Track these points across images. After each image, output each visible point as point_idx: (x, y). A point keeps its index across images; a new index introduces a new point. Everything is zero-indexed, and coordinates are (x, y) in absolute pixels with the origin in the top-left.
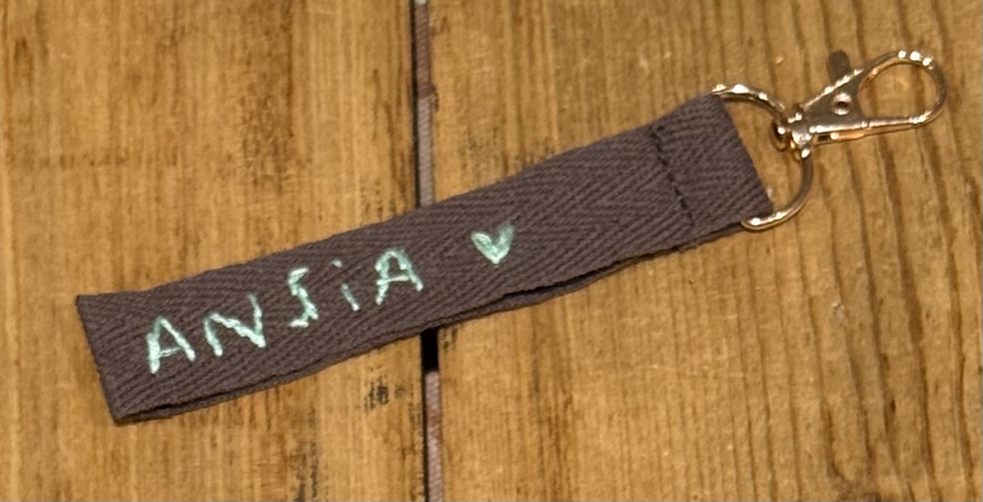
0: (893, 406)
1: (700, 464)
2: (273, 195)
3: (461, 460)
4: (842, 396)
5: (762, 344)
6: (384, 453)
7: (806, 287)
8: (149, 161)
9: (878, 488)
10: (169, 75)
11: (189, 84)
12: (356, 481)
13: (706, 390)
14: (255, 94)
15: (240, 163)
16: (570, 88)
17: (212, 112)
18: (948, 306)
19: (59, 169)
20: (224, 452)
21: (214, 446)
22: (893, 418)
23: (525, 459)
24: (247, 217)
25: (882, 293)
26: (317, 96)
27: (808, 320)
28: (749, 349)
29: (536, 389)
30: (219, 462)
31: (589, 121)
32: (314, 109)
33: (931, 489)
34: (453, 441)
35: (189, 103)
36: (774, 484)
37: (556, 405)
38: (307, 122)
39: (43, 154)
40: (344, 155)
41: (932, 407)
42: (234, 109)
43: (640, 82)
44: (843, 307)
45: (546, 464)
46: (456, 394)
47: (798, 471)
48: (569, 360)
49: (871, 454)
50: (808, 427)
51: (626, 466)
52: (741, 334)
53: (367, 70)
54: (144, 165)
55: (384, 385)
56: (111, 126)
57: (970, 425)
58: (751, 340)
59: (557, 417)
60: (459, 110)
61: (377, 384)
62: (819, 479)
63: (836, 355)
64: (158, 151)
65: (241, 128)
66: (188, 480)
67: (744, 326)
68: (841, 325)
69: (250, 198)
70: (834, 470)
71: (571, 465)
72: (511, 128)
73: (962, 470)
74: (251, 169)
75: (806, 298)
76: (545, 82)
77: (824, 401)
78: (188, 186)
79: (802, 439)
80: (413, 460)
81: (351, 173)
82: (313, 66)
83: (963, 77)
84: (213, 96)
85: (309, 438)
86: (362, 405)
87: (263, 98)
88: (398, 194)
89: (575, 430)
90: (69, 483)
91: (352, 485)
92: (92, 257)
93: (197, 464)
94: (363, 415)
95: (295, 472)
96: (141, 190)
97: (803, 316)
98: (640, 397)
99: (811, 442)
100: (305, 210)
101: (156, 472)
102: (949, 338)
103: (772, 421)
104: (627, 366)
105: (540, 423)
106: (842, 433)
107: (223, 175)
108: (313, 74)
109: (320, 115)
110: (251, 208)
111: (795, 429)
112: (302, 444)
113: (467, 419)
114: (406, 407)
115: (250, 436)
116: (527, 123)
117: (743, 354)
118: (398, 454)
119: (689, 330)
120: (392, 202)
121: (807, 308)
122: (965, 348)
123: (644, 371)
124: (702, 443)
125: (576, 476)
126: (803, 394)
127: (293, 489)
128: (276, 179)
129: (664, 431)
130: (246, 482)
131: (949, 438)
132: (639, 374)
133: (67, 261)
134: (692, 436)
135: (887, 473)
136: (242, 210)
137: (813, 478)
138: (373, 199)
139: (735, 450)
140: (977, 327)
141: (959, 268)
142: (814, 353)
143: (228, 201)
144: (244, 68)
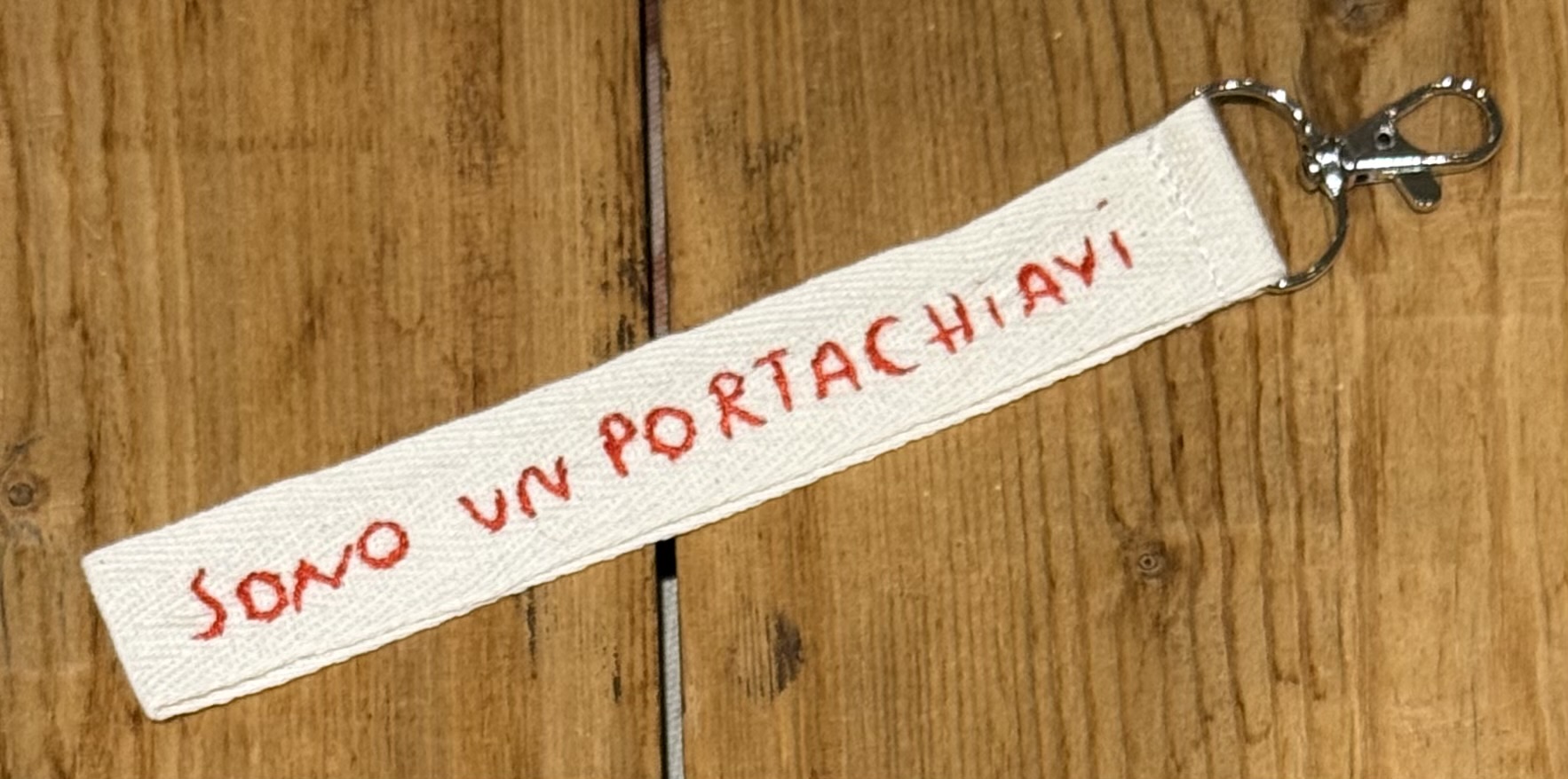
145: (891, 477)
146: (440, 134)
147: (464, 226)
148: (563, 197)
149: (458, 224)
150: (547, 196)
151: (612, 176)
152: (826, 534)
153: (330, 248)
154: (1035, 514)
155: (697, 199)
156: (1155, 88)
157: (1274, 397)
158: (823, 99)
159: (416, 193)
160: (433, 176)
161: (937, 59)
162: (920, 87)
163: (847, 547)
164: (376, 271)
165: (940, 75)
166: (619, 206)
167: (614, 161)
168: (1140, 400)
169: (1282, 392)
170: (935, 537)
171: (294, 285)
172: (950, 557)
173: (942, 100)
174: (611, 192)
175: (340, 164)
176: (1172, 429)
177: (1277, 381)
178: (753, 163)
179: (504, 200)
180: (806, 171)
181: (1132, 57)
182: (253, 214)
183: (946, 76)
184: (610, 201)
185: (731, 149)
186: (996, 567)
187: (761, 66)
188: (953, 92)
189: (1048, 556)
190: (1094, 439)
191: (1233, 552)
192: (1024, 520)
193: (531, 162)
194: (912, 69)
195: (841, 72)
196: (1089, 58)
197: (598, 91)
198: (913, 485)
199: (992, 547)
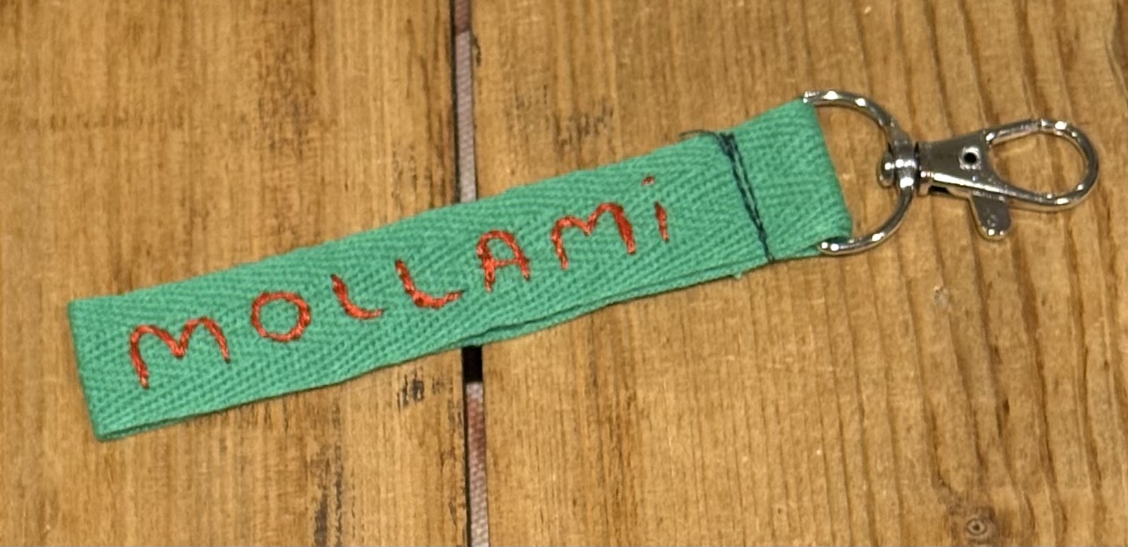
0: (1006, 407)
1: (784, 471)
2: (293, 161)
3: (508, 467)
4: (948, 394)
5: (854, 332)
6: (420, 459)
7: (902, 268)
8: (152, 123)
9: (990, 500)
10: (176, 26)
11: (198, 37)
12: (387, 491)
13: (789, 385)
14: (272, 46)
15: (255, 124)
16: (630, 40)
17: (223, 67)
18: (1066, 291)
19: (49, 131)
20: (235, 456)
21: (223, 449)
22: (1006, 420)
23: (583, 465)
24: (264, 186)
25: (990, 275)
26: (343, 50)
27: (906, 306)
28: (839, 339)
29: (594, 383)
30: (229, 469)
31: (653, 78)
32: (340, 63)
33: (1053, 503)
34: (498, 444)
35: (197, 55)
36: (870, 496)
37: (618, 404)
38: (332, 79)
39: (31, 114)
40: (374, 116)
41: (1051, 407)
42: (248, 65)
43: (710, 34)
44: (945, 291)
45: (607, 472)
46: (502, 389)
47: (897, 479)
48: (632, 350)
49: (982, 461)
50: (909, 430)
51: (698, 474)
52: (828, 320)
53: (399, 20)
54: (145, 126)
55: (419, 378)
56: (109, 82)
57: (1096, 428)
58: (842, 329)
59: (618, 417)
60: (503, 65)
61: (411, 378)
62: (923, 490)
63: (939, 347)
64: (162, 110)
65: (256, 85)
66: (193, 488)
67: (832, 312)
68: (945, 312)
69: (267, 165)
70: (940, 480)
71: (636, 473)
72: (564, 86)
73: (1088, 480)
74: (268, 131)
75: (904, 280)
76: (602, 34)
77: (926, 400)
78: (196, 150)
79: (902, 444)
80: (454, 466)
81: (381, 137)
82: (338, 16)
83: (1077, 29)
84: (224, 50)
85: (331, 441)
86: (395, 402)
87: (282, 50)
88: (435, 160)
89: (640, 432)
90: (56, 493)
91: (383, 495)
92: (85, 232)
93: (204, 470)
94: (396, 414)
95: (316, 480)
96: (142, 155)
97: (901, 301)
98: (715, 395)
99: (912, 447)
100: (327, 179)
101: (157, 479)
102: (1069, 328)
103: (866, 422)
104: (698, 358)
105: (599, 423)
106: (948, 436)
107: (236, 139)
108: (339, 25)
109: (346, 71)
110: (267, 175)
111: (894, 432)
112: (324, 448)
113: (516, 419)
114: (445, 404)
115: (265, 439)
116: (581, 80)
117: (832, 344)
118: (436, 459)
119: (769, 316)
120: (428, 169)
121: (905, 291)
122: (1088, 339)
123: (719, 363)
124: (786, 448)
125: (642, 486)
126: (903, 391)
127: (314, 499)
128: (296, 144)
129: (742, 432)
130: (260, 491)
131: (1073, 443)
132: (713, 368)
133: (57, 236)
134: (775, 440)
135: (1002, 484)
136: (257, 179)
137: (916, 489)
138: (406, 165)
139: (825, 456)
140: (1101, 314)
141: (1078, 247)
142: (914, 344)
143: (241, 168)
144: (261, 18)
145: (708, 444)
146: (251, 110)
147: (275, 200)
148: (374, 169)
149: (268, 196)
150: (359, 168)
151: (422, 148)
152: (642, 501)
153: (139, 221)
154: (857, 480)
155: (508, 171)
156: (967, 59)
157: (1100, 361)
158: (633, 72)
159: (227, 166)
160: (244, 152)
161: (747, 34)
162: (731, 61)
163: (664, 514)
164: (185, 242)
165: (750, 48)
166: (430, 178)
167: (425, 135)
168: (963, 364)
169: (1109, 355)
170: (755, 503)
171: (103, 258)
172: (770, 523)
173: (752, 71)
174: (422, 164)
175: (150, 140)
176: (997, 394)
177: (1103, 345)
178: (565, 135)
179: (315, 174)
180: (617, 143)
181: (942, 30)
182: (63, 189)
183: (756, 49)
184: (421, 173)
185: (543, 122)
186: (818, 533)
187: (571, 42)
188: (764, 65)
189: (872, 522)
190: (917, 404)
191: (1065, 518)
192: (846, 484)
193: (342, 135)
194: (723, 45)
195: (652, 47)
196: (900, 31)
197: (409, 67)
198: (730, 449)
199: (815, 514)
